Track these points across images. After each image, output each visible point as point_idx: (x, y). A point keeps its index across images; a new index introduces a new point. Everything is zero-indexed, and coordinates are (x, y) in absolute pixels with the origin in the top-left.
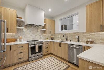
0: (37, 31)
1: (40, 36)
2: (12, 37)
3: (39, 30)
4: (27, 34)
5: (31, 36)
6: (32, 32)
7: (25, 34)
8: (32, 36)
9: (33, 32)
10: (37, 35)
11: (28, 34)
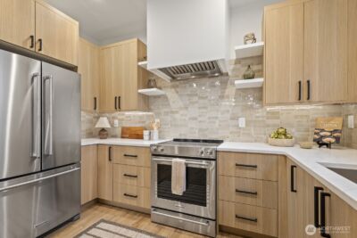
0: (222, 97)
1: (235, 118)
2: (139, 122)
3: (230, 91)
4: (177, 112)
5: (190, 119)
6: (197, 102)
7: (172, 112)
8: (195, 119)
9: (201, 101)
10: (219, 116)
11: (181, 112)
